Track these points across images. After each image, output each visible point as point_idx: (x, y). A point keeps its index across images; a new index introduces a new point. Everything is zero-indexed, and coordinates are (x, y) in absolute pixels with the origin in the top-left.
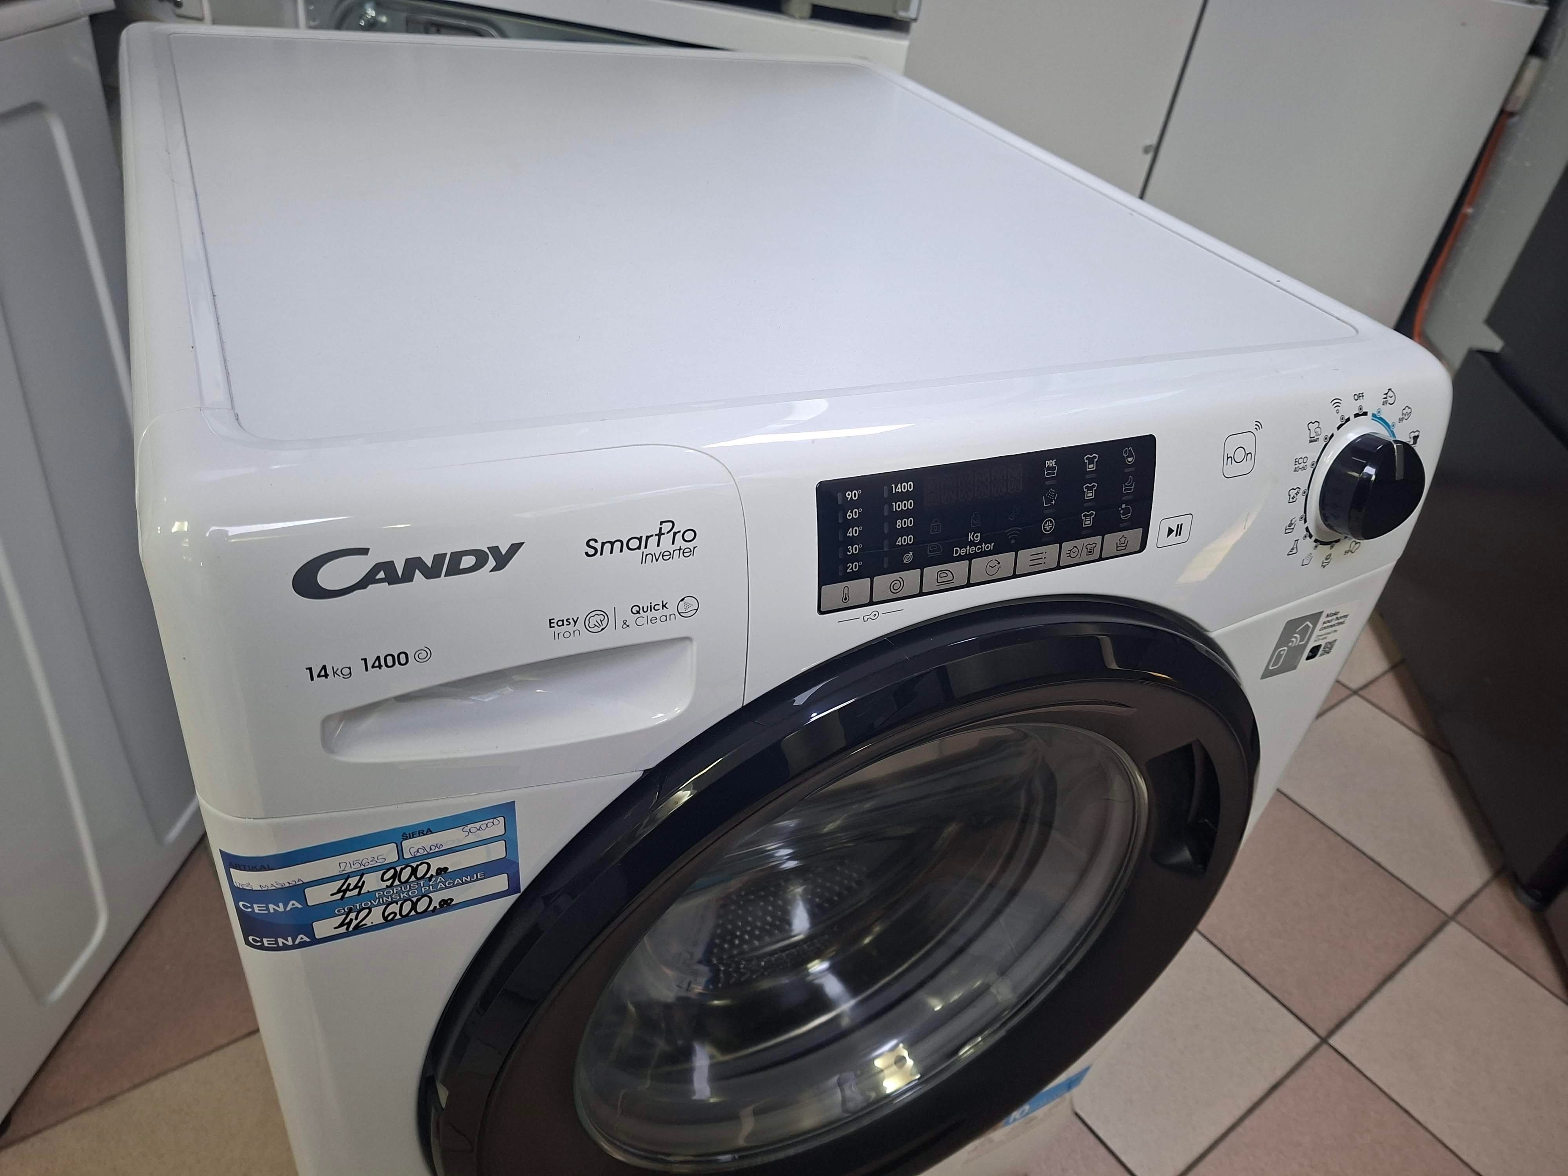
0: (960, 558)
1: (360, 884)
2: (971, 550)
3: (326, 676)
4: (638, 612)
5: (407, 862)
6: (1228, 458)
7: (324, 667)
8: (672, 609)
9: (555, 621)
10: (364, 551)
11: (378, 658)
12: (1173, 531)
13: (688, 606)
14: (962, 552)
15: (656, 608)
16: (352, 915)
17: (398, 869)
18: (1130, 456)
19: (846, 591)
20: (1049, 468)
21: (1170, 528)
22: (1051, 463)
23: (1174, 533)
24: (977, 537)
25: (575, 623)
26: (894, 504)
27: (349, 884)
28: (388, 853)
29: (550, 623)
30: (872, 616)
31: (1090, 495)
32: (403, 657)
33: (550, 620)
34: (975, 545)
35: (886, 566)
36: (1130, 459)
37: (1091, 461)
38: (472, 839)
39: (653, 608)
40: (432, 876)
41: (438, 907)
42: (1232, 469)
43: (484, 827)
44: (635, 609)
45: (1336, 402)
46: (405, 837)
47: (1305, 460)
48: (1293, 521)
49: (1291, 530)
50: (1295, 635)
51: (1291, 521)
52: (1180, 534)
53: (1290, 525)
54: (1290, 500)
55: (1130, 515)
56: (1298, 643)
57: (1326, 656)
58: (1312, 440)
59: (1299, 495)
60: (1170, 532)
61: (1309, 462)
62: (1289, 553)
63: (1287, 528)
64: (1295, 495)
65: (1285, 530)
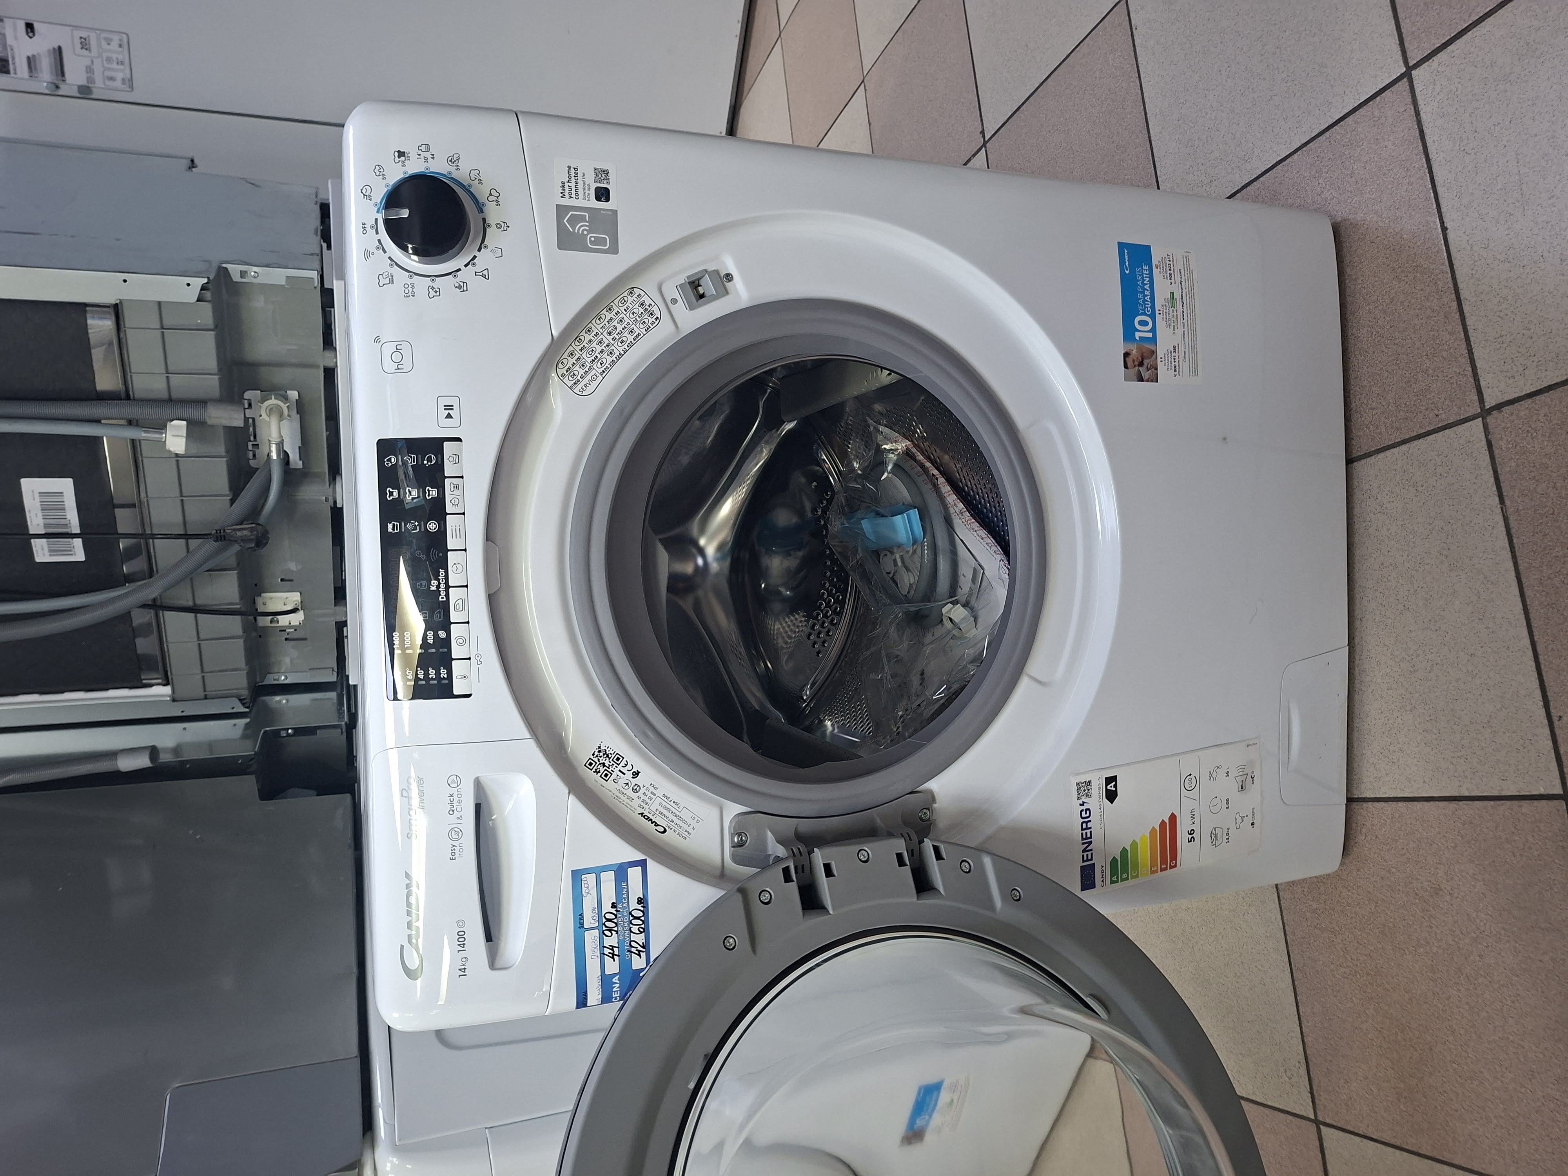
0: (447, 595)
1: (611, 947)
2: (443, 586)
3: (465, 969)
4: (453, 811)
5: (601, 924)
6: (399, 369)
7: (460, 970)
8: (454, 791)
9: (451, 857)
10: (402, 946)
11: (459, 945)
12: (449, 413)
13: (453, 782)
14: (443, 594)
15: (452, 800)
16: (633, 950)
17: (605, 928)
18: (390, 460)
19: (460, 677)
20: (393, 529)
21: (446, 418)
22: (390, 526)
23: (450, 411)
24: (434, 583)
25: (454, 846)
26: (406, 646)
27: (609, 953)
28: (592, 936)
29: (453, 859)
30: (478, 659)
31: (414, 493)
32: (460, 933)
33: (451, 859)
34: (439, 583)
35: (445, 650)
36: (393, 460)
37: (391, 494)
38: (594, 892)
39: (452, 802)
40: (616, 911)
41: (642, 905)
42: (407, 365)
43: (586, 886)
44: (451, 812)
45: (368, 254)
46: (582, 925)
47: (406, 286)
48: (457, 285)
49: (465, 284)
50: (576, 231)
51: (456, 287)
52: (452, 406)
53: (460, 287)
54: (438, 294)
55: (432, 456)
56: (587, 222)
57: (610, 174)
58: (392, 281)
59: (435, 285)
60: (449, 416)
61: (409, 281)
62: (487, 277)
63: (462, 290)
64: (434, 290)
65: (464, 291)
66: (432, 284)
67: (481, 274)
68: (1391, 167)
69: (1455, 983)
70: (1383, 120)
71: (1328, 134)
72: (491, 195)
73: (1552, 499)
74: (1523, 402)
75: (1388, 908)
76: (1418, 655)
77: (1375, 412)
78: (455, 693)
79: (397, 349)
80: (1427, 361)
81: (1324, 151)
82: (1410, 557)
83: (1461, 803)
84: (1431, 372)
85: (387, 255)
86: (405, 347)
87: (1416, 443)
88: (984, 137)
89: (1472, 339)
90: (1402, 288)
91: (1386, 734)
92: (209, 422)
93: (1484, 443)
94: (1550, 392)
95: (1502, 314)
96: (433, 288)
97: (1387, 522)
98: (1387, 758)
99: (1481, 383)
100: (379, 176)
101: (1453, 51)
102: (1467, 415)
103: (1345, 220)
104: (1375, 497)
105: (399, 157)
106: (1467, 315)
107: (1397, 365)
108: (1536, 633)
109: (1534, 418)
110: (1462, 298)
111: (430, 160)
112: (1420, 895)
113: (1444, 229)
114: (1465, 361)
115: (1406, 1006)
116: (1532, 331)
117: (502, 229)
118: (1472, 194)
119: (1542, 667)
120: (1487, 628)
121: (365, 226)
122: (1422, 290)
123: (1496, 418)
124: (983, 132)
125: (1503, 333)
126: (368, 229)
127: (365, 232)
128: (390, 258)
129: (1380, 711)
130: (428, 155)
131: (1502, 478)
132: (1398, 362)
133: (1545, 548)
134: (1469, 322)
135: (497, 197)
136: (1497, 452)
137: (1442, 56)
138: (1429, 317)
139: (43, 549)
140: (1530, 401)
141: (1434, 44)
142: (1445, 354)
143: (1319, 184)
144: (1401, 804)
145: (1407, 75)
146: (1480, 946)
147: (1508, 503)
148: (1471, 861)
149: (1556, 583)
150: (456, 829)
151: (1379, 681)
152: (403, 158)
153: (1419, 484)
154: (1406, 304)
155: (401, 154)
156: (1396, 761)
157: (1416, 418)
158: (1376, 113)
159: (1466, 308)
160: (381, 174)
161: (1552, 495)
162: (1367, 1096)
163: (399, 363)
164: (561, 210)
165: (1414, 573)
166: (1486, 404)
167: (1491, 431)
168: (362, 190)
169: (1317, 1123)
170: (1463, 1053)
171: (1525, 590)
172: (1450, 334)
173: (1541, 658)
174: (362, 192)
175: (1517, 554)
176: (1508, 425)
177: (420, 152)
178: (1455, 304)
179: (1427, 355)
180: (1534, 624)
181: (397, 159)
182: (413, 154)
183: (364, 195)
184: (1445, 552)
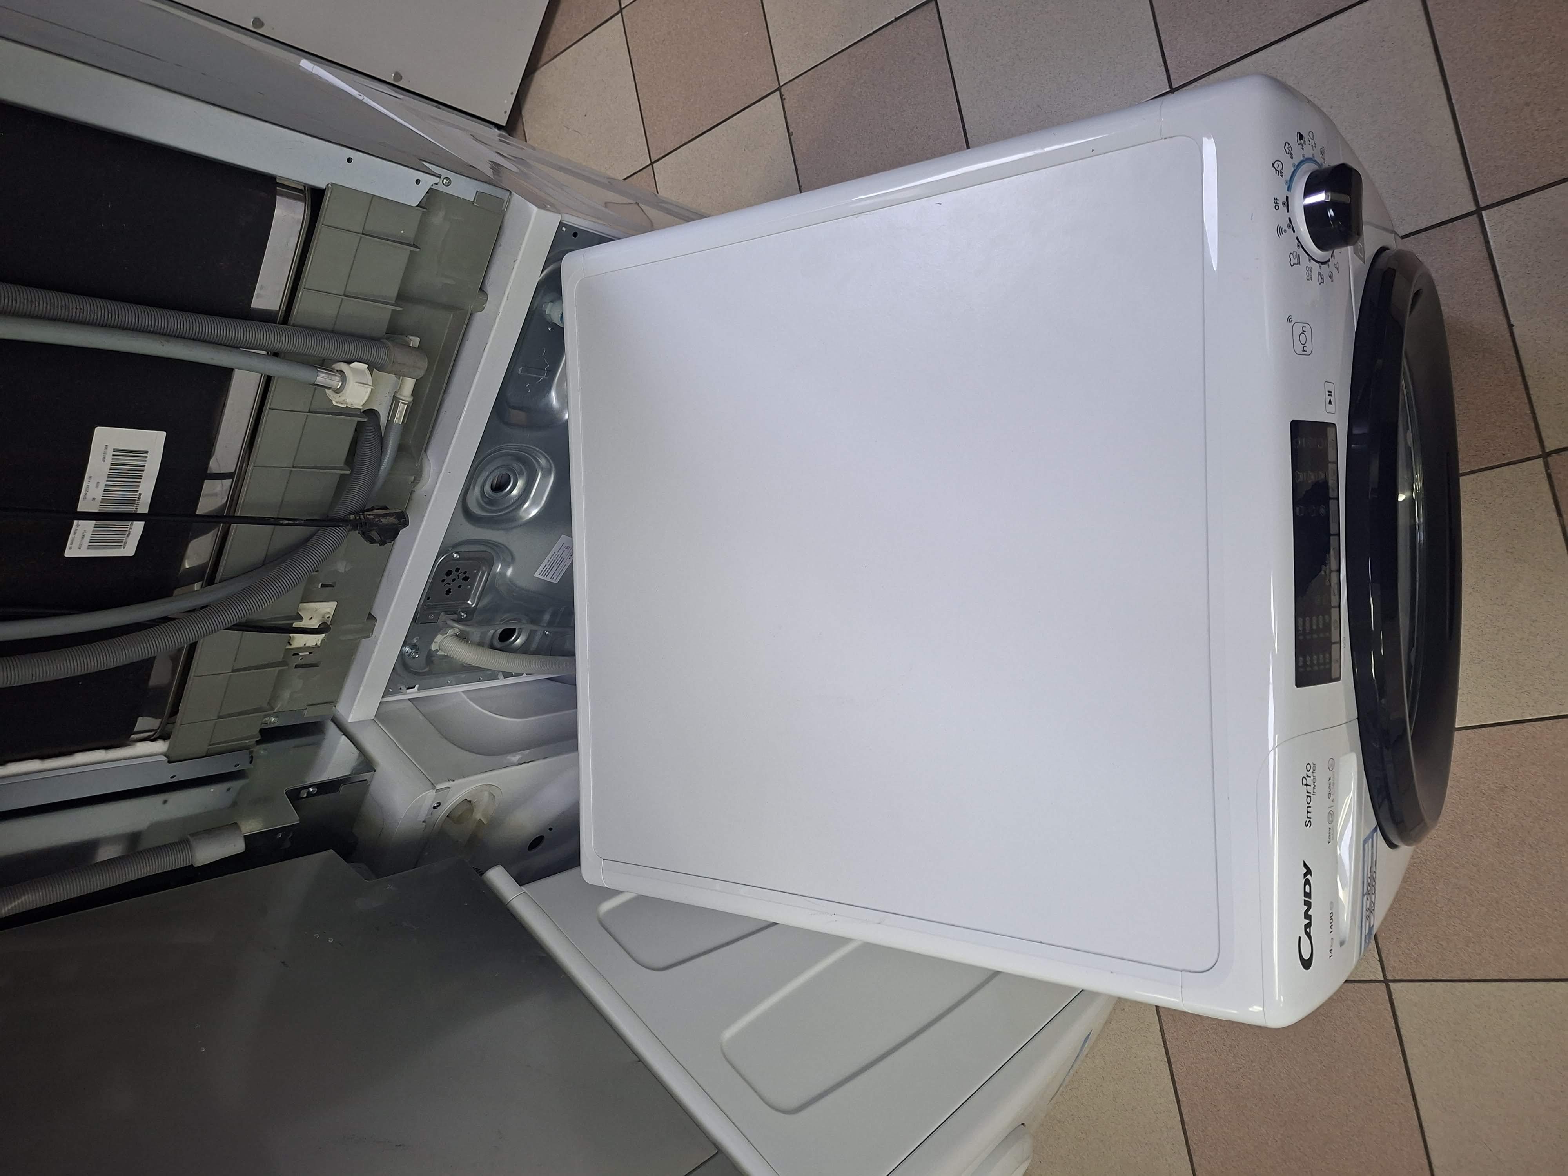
6: (1304, 351)
7: (1330, 951)
8: (1331, 774)
11: (1330, 927)
12: (1330, 400)
15: (1330, 783)
18: (1298, 443)
19: (1336, 662)
20: (1299, 513)
21: (1329, 404)
22: (1298, 508)
23: (1331, 398)
24: (1323, 567)
25: (1330, 829)
30: (1344, 642)
31: (1311, 477)
32: (1331, 915)
35: (1328, 635)
37: (1298, 477)
39: (1330, 786)
42: (1310, 348)
44: (1329, 795)
45: (1280, 231)
47: (1308, 269)
48: (1329, 274)
49: (1332, 274)
51: (1329, 276)
52: (1331, 393)
53: (1331, 277)
54: (1323, 280)
55: (1320, 441)
58: (1299, 262)
59: (1322, 271)
60: (1330, 402)
61: (1309, 264)
63: (1331, 279)
64: (1322, 276)
65: (1332, 281)
66: (1320, 270)
67: (1336, 266)
68: (1462, 275)
69: (1519, 851)
70: (1454, 241)
75: (1458, 808)
78: (1333, 677)
79: (1303, 331)
83: (1524, 724)
84: (1498, 424)
85: (1296, 235)
86: (1309, 331)
89: (1535, 404)
93: (1544, 475)
96: (1320, 274)
99: (1543, 435)
100: (1289, 153)
101: (1520, 204)
102: (1530, 456)
105: (1300, 139)
110: (1526, 375)
111: (1314, 148)
112: (1487, 794)
113: (1511, 326)
114: (1528, 419)
115: (1474, 876)
121: (1278, 202)
123: (1556, 459)
125: (1561, 402)
126: (1281, 205)
127: (1277, 207)
128: (1298, 238)
130: (1314, 141)
131: (1559, 499)
137: (1510, 205)
139: (83, 538)
141: (1503, 196)
145: (1477, 213)
146: (1541, 822)
148: (1533, 764)
152: (1302, 141)
155: (1301, 137)
158: (1448, 235)
159: (1530, 382)
162: (1437, 949)
163: (1305, 346)
166: (1546, 449)
167: (1551, 467)
168: (1273, 164)
169: (1386, 982)
170: (1526, 900)
174: (1273, 167)
177: (1310, 139)
178: (1520, 379)
181: (1299, 141)
182: (1308, 136)
183: (1276, 170)
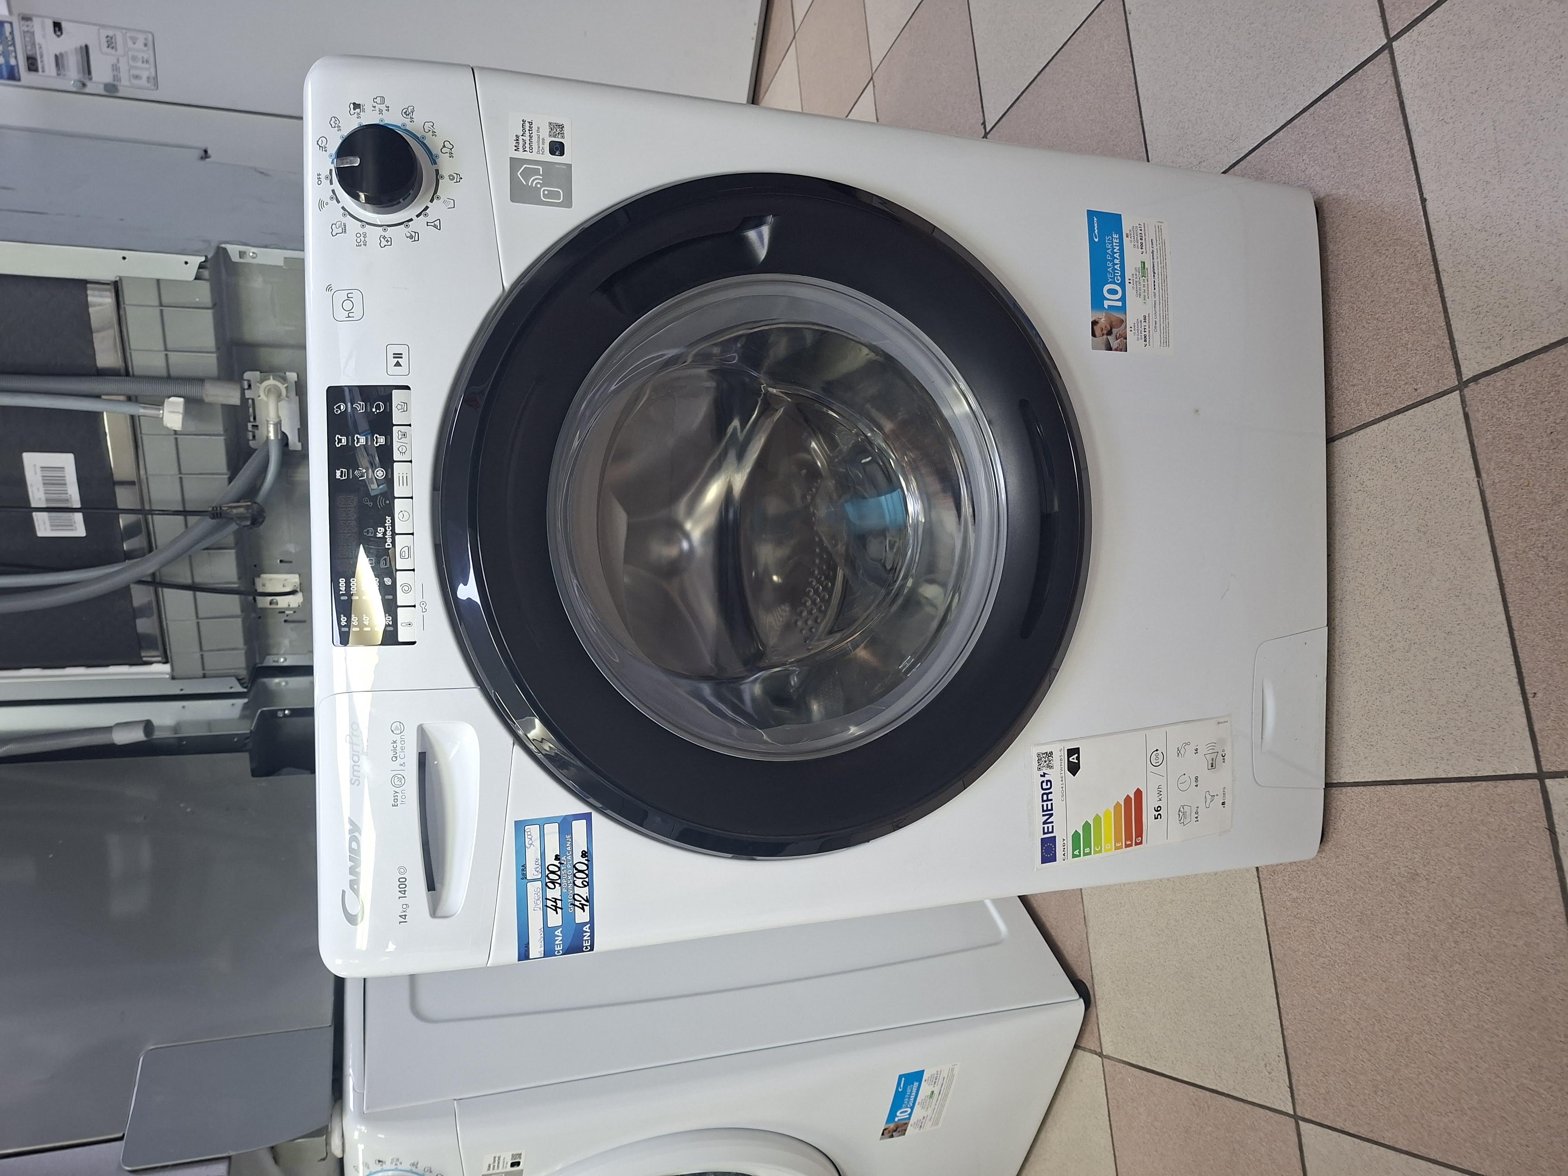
0: (393, 543)
1: (554, 900)
2: (389, 533)
3: (405, 915)
4: (396, 757)
5: (544, 876)
6: (349, 317)
7: (400, 916)
8: (397, 738)
9: (394, 803)
10: (344, 892)
11: (400, 891)
12: (398, 361)
13: (397, 728)
14: (389, 541)
15: (395, 746)
16: (577, 903)
17: (548, 881)
18: (339, 407)
19: (404, 624)
20: (341, 476)
21: (395, 366)
22: (338, 473)
23: (399, 360)
24: (380, 530)
25: (397, 792)
26: (352, 592)
27: (552, 905)
28: (534, 886)
29: (395, 806)
30: (423, 606)
31: (363, 440)
32: (401, 880)
33: (393, 806)
34: (386, 531)
35: (391, 597)
36: (342, 407)
37: (340, 441)
38: (537, 843)
39: (395, 749)
40: (560, 863)
41: (586, 858)
42: (357, 312)
43: (529, 837)
44: (394, 759)
45: (322, 204)
46: (524, 876)
47: (358, 235)
48: (408, 235)
49: (417, 234)
50: (530, 185)
51: (407, 237)
52: (401, 354)
53: (411, 237)
54: (389, 243)
55: (381, 403)
56: (541, 175)
57: (565, 129)
58: (344, 231)
59: (387, 234)
60: (398, 364)
61: (362, 231)
62: (439, 228)
63: (413, 240)
64: (386, 239)
65: (415, 241)
66: (383, 234)
67: (433, 224)
68: (1373, 140)
69: (1431, 971)
70: (1364, 94)
71: (1312, 109)
72: (444, 146)
73: (1528, 471)
74: (1499, 373)
75: (1366, 896)
76: (1396, 635)
77: (1356, 388)
78: (400, 640)
79: (348, 297)
80: (1406, 335)
81: (1308, 127)
82: (1389, 535)
83: (1439, 785)
84: (1410, 346)
85: (341, 205)
86: (356, 296)
87: (1395, 418)
88: (985, 128)
89: (1450, 311)
90: (1383, 262)
91: (1365, 717)
92: (207, 400)
93: (1461, 415)
94: (1526, 361)
95: (1479, 284)
96: (384, 237)
97: (1367, 500)
98: (1365, 742)
99: (1459, 356)
100: (335, 127)
101: (1432, 20)
102: (1445, 388)
103: (1328, 196)
104: (1356, 475)
105: (354, 109)
106: (1445, 287)
107: (1378, 340)
108: (1511, 609)
109: (1510, 388)
110: (1440, 269)
111: (384, 112)
112: (1397, 881)
113: (1423, 201)
114: (1443, 333)
115: (1383, 996)
116: (1508, 300)
117: (455, 180)
118: (1450, 163)
119: (1517, 642)
120: (1464, 604)
121: (320, 177)
122: (1402, 263)
123: (1473, 390)
124: (984, 124)
125: (1480, 303)
126: (323, 180)
127: (319, 182)
128: (343, 208)
129: (1359, 694)
130: (383, 107)
131: (1478, 450)
132: (1378, 337)
133: (1520, 522)
134: (1447, 294)
135: (451, 149)
136: (1473, 424)
137: (1421, 25)
138: (1408, 290)
139: (44, 524)
140: (1506, 371)
141: (1414, 14)
142: (1423, 327)
143: (1303, 160)
144: (1379, 788)
145: (1388, 47)
146: (1455, 932)
147: (1484, 475)
148: (1448, 845)
149: (1531, 556)
150: (399, 776)
151: (1359, 662)
152: (358, 110)
153: (1398, 460)
154: (1386, 278)
155: (356, 106)
156: (1374, 744)
157: (1395, 393)
158: (1359, 87)
159: (1445, 280)
160: (337, 125)
161: (1527, 466)
162: (1345, 1089)
163: (350, 311)
164: (515, 163)
165: (1393, 551)
166: (1463, 377)
167: (1468, 403)
168: (318, 141)
169: (1296, 1118)
170: (1439, 1044)
171: (1501, 564)
172: (1429, 306)
173: (1516, 634)
174: (318, 144)
175: (1493, 528)
176: (1485, 397)
177: (375, 104)
178: (1433, 276)
179: (1406, 329)
180: (1509, 600)
181: (352, 111)
182: (368, 104)
183: (320, 146)
184: (1423, 529)
